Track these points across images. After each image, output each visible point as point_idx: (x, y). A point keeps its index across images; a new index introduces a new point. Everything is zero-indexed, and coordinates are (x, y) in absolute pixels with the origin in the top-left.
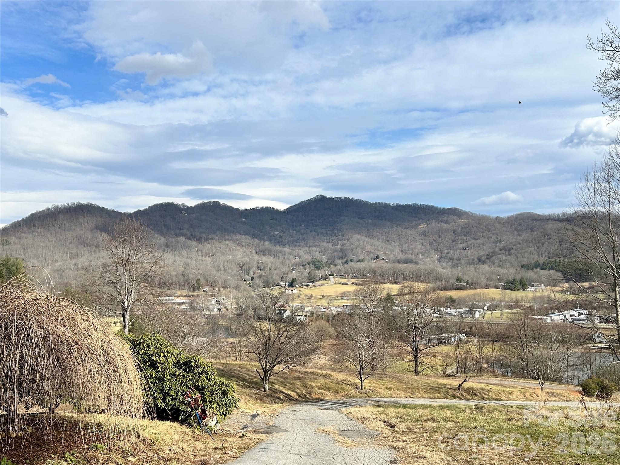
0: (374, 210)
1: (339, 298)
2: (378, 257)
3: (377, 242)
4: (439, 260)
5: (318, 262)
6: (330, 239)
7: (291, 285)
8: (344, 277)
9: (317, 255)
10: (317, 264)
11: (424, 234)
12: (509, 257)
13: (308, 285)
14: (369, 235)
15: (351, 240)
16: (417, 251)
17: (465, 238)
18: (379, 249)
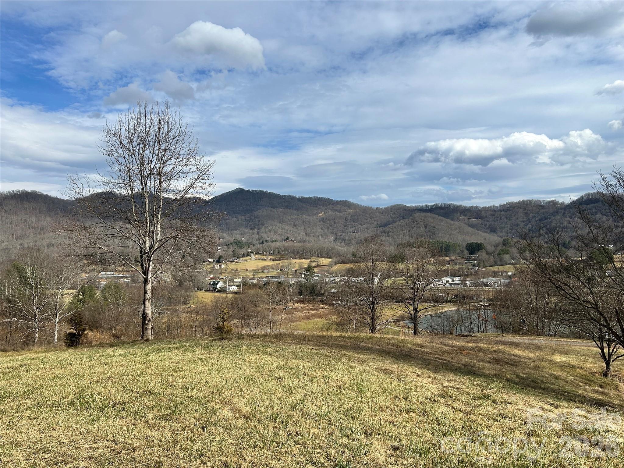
0: (284, 201)
1: (260, 271)
2: (287, 238)
3: (286, 227)
4: (335, 241)
5: (239, 242)
6: (248, 224)
7: (218, 261)
8: (263, 254)
9: (238, 237)
10: (239, 245)
11: (323, 220)
12: (388, 238)
13: (233, 261)
14: (280, 221)
15: (266, 225)
16: (317, 234)
17: (354, 224)
18: (288, 232)
